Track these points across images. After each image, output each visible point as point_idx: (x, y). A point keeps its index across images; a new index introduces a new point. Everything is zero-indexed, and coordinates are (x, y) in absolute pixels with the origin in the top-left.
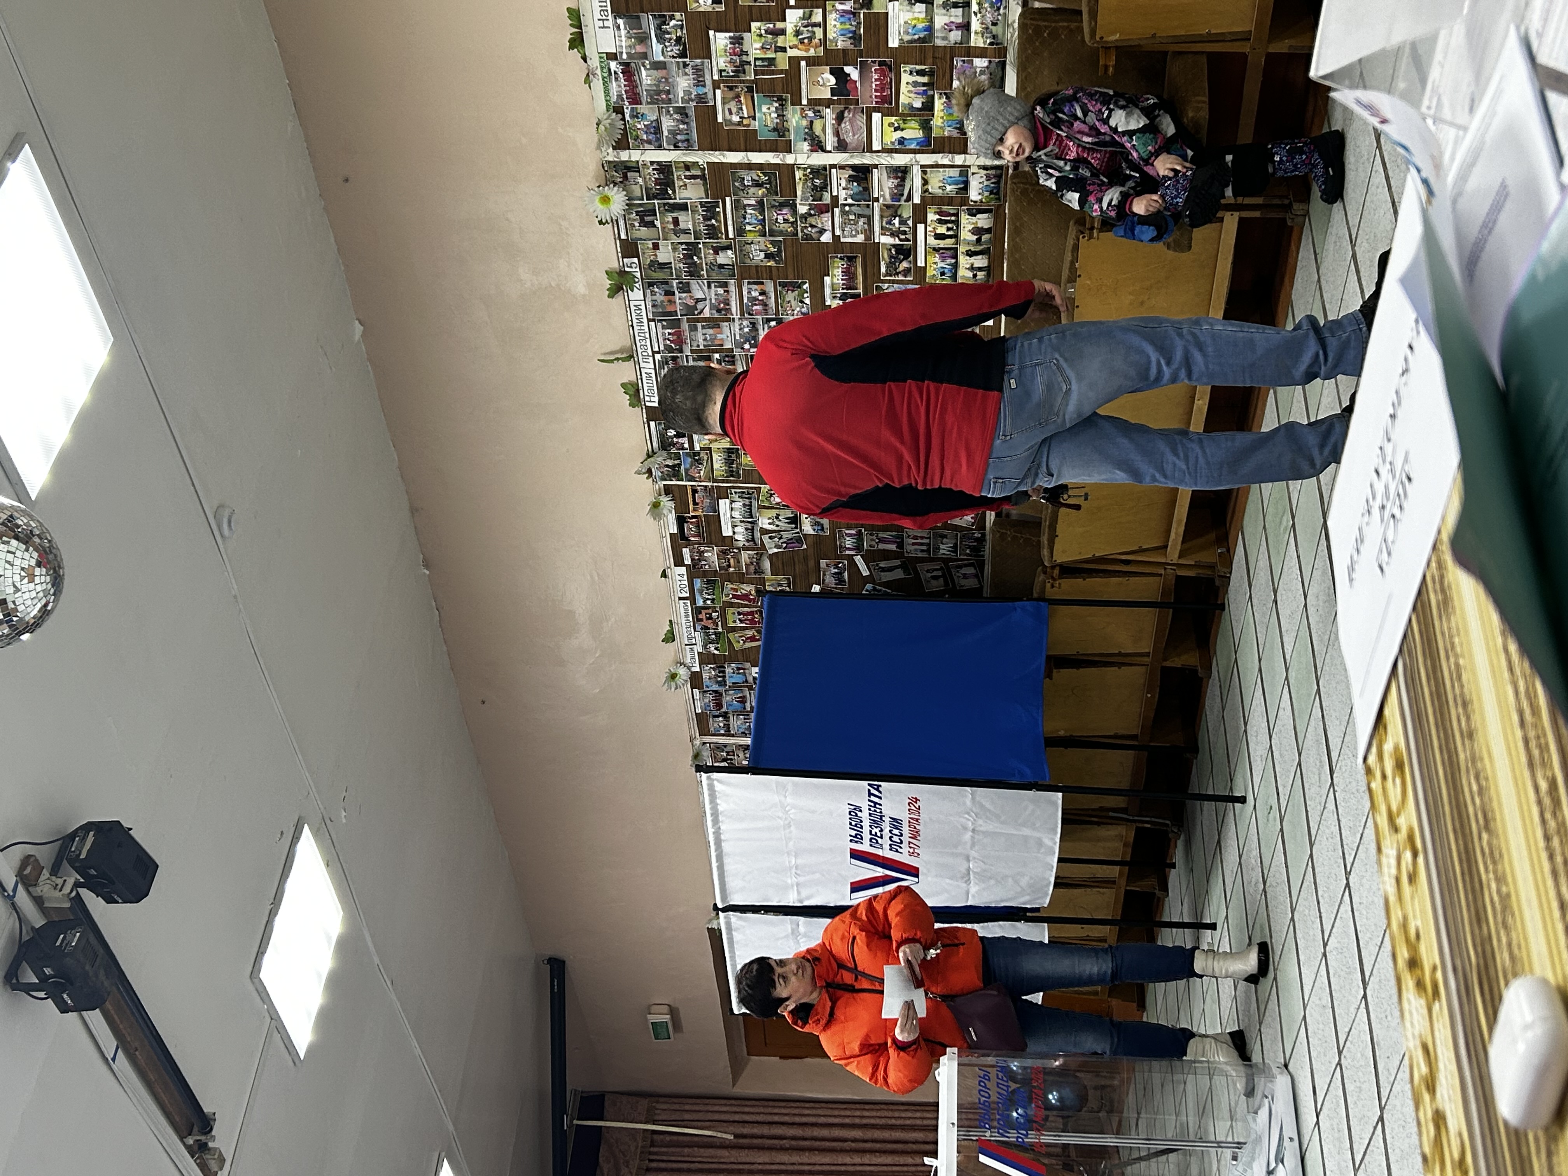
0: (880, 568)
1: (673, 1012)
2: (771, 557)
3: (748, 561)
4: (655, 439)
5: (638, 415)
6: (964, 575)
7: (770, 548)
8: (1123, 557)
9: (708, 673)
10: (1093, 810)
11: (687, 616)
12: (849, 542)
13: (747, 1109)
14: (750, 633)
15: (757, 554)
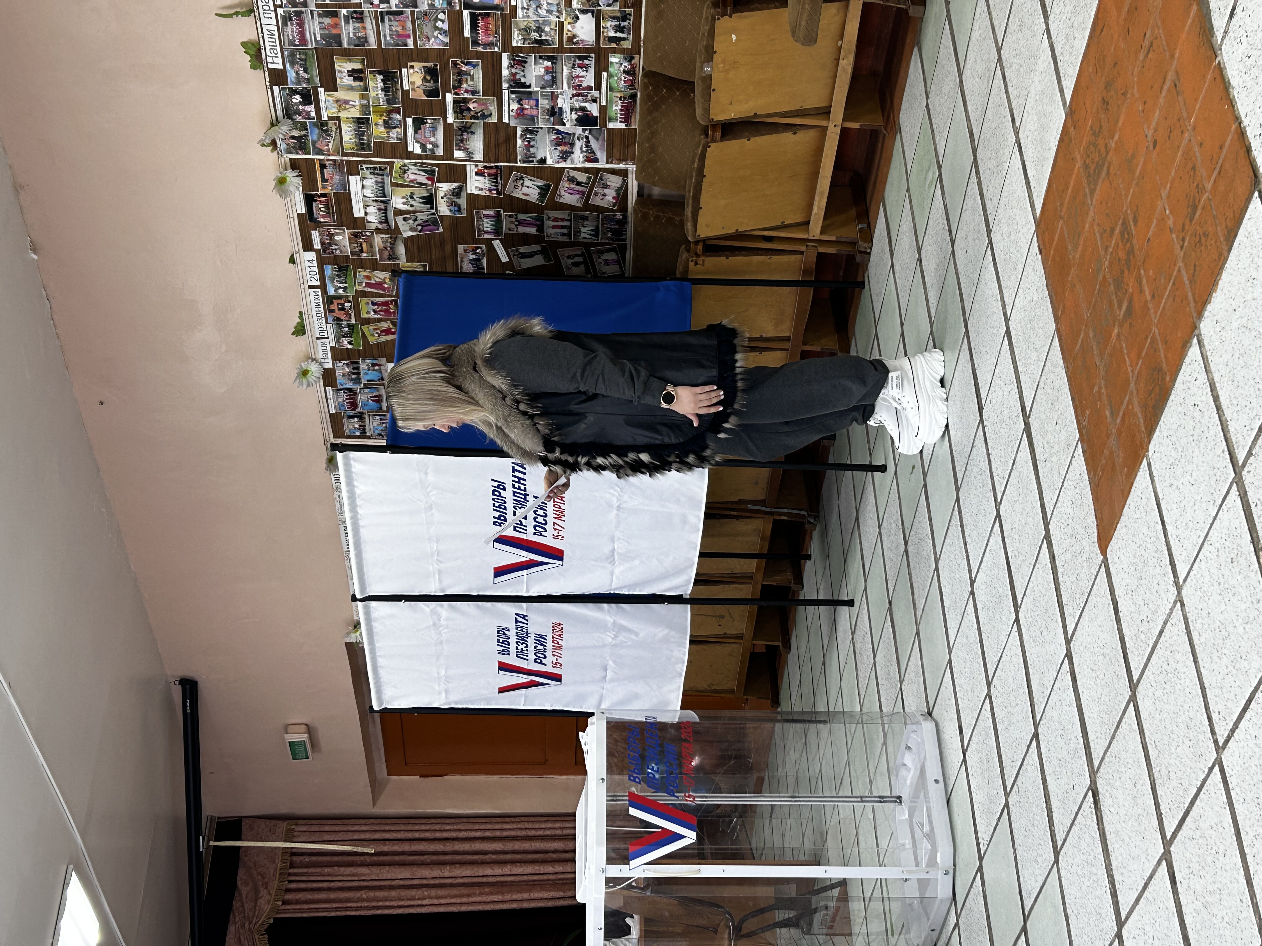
0: (520, 253)
1: (310, 730)
2: (406, 241)
3: (382, 245)
4: (279, 106)
5: (260, 79)
6: (606, 261)
7: (405, 231)
8: (766, 233)
9: (342, 369)
10: (732, 503)
11: (318, 305)
12: (487, 225)
13: (387, 828)
14: (385, 325)
15: (391, 238)
